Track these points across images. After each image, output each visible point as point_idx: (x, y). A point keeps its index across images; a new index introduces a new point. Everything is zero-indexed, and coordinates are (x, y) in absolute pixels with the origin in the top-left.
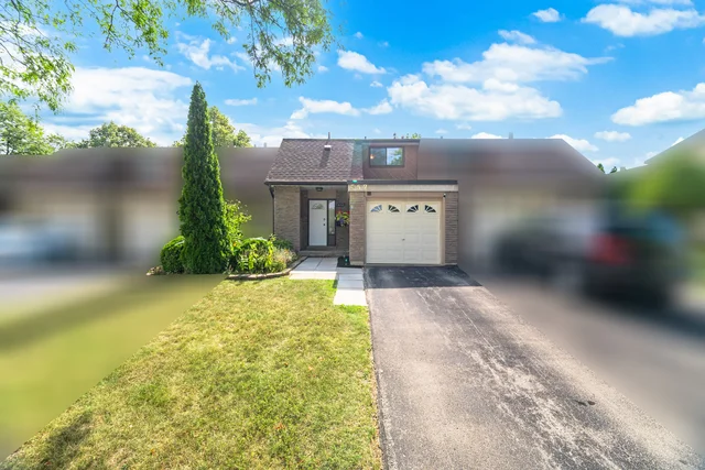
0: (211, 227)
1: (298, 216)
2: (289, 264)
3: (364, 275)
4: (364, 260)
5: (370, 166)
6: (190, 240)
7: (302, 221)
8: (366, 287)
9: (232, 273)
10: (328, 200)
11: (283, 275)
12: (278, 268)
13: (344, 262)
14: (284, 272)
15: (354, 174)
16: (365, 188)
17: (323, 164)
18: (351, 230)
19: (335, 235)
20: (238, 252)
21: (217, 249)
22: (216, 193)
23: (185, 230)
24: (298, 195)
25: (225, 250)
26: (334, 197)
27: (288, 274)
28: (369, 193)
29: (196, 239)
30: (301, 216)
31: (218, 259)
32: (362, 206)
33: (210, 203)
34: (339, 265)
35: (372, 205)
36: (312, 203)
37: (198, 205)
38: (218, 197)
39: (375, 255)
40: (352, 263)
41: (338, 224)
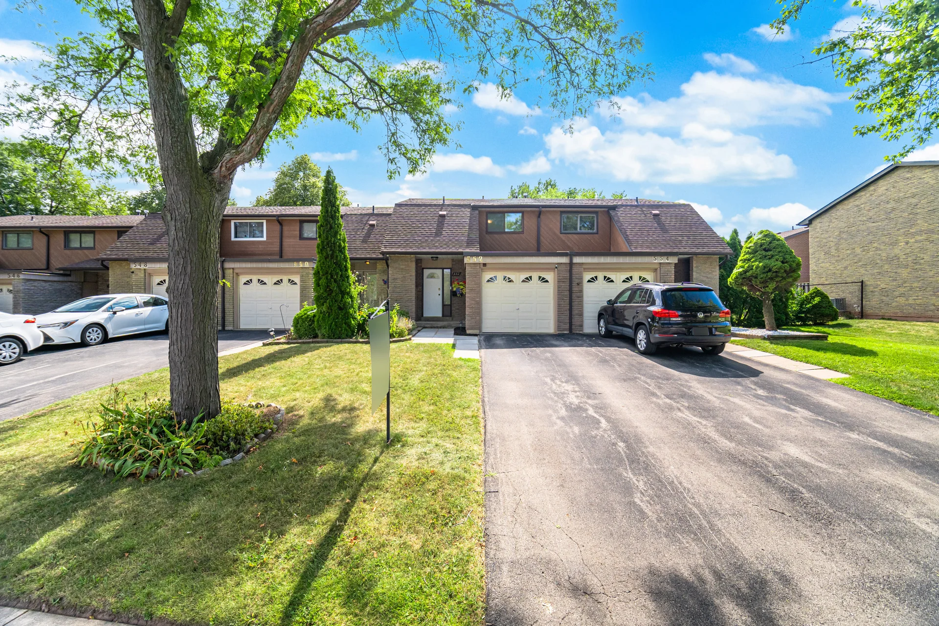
0: (343, 297)
1: (414, 286)
2: (410, 331)
3: (479, 341)
4: (480, 328)
5: (487, 232)
6: (324, 309)
7: (417, 291)
8: (480, 348)
9: (362, 338)
10: (443, 269)
11: (406, 340)
12: (401, 334)
13: (460, 331)
14: (408, 337)
15: (469, 243)
16: (481, 260)
17: (438, 233)
18: (467, 299)
19: (451, 305)
20: (365, 320)
21: (348, 316)
22: (346, 266)
23: (319, 300)
24: (413, 265)
25: (354, 318)
26: (451, 266)
27: (410, 339)
28: (485, 265)
29: (330, 308)
30: (417, 286)
31: (349, 325)
32: (478, 277)
33: (341, 276)
34: (456, 334)
35: (487, 276)
36: (427, 272)
37: (332, 277)
38: (346, 270)
39: (490, 325)
40: (468, 332)
41: (453, 294)
